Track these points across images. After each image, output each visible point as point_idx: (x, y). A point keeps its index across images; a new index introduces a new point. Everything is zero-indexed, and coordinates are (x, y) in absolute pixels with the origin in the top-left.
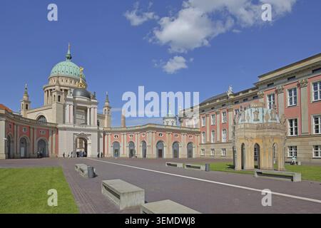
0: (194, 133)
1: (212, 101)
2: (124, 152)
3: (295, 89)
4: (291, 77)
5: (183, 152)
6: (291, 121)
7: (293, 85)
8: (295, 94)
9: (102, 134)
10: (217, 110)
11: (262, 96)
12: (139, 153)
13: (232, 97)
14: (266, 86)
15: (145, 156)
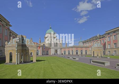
0: (87, 47)
1: (93, 38)
2: (67, 53)
3: (116, 35)
4: (114, 32)
5: (84, 53)
6: (115, 44)
7: (115, 34)
8: (116, 36)
9: (61, 49)
10: (94, 41)
11: (106, 37)
12: (71, 53)
13: (99, 37)
14: (107, 34)
15: (73, 54)
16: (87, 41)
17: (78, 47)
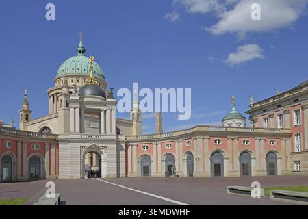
0: (279, 136)
2: (158, 169)
5: (258, 167)
9: (123, 146)
12: (181, 170)
15: (191, 174)
16: (272, 105)
17: (225, 134)
